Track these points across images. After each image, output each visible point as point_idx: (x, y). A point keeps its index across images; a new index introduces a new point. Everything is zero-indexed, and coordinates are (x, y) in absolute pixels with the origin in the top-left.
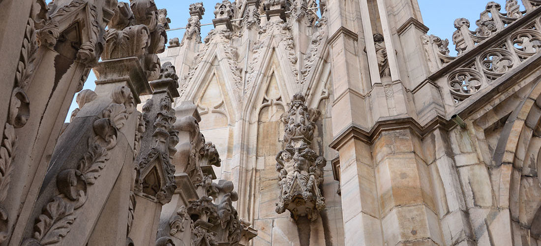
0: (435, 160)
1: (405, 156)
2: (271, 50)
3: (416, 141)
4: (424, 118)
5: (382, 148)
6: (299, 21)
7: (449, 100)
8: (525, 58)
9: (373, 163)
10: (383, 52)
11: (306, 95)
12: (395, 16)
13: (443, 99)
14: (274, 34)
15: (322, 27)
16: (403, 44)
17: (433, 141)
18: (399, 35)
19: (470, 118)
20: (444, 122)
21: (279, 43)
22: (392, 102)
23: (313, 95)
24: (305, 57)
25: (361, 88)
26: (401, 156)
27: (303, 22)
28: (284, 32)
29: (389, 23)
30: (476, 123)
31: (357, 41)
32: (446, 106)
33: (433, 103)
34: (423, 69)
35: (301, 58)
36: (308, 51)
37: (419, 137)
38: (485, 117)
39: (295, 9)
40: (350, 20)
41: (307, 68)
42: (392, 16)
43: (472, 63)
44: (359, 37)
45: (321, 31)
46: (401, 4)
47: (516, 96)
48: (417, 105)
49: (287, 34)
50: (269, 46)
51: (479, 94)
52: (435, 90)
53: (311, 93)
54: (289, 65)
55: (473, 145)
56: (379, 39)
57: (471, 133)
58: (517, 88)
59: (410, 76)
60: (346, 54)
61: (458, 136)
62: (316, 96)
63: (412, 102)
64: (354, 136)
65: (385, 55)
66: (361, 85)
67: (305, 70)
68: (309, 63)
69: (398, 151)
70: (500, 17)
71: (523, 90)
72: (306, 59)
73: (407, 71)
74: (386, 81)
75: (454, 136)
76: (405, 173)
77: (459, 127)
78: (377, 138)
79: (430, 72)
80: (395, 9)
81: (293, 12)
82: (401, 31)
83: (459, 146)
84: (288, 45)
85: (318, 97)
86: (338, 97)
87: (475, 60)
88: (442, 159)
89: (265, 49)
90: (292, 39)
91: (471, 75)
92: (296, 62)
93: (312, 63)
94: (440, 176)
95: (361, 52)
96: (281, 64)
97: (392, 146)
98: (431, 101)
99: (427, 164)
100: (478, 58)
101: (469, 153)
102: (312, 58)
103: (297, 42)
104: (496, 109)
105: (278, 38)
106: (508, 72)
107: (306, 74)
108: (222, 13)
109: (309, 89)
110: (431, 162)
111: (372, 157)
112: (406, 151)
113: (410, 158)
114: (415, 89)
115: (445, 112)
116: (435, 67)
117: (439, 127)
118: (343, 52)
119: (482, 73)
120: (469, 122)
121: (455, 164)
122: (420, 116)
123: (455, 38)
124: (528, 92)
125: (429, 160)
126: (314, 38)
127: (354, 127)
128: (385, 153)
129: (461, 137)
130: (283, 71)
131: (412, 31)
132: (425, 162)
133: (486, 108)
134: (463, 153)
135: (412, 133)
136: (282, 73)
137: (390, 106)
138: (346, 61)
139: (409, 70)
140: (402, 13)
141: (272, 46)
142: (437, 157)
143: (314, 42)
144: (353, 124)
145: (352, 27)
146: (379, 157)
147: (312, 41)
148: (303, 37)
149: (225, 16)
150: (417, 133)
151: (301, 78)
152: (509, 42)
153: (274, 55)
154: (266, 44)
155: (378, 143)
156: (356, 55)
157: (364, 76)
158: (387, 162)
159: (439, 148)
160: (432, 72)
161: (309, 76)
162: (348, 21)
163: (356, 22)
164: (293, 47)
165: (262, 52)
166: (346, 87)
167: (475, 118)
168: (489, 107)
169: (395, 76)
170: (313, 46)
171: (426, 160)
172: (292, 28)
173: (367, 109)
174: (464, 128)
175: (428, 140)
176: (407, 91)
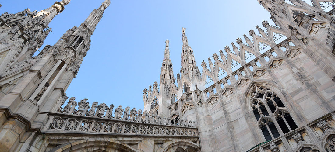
0: (24, 142)
1: (15, 134)
2: (8, 49)
3: (24, 131)
4: (34, 125)
5: (10, 125)
6: (29, 50)
7: (48, 125)
8: (81, 130)
9: (2, 126)
10: (44, 91)
11: (3, 77)
12: (59, 82)
13: (46, 123)
14: (15, 45)
15: (34, 59)
16: (52, 94)
17: (30, 136)
18: (54, 90)
19: (48, 137)
20: (39, 132)
21: (13, 50)
22: (30, 111)
23: (6, 79)
24: (17, 63)
25: (25, 96)
26: (13, 132)
27: (29, 51)
28: (20, 48)
29: (56, 83)
30: (48, 140)
31: (40, 79)
32: (45, 127)
33: (42, 122)
34: (50, 108)
35: (15, 63)
36: (20, 63)
37: (26, 130)
38: (53, 140)
39: (32, 44)
40: (45, 70)
41: (14, 68)
42: (58, 81)
43: (66, 119)
44: (41, 78)
45: (32, 60)
46: (64, 80)
47: (68, 140)
48: (37, 118)
49: (20, 50)
50: (8, 47)
51: (58, 131)
52: (47, 118)
53: (5, 78)
54: (9, 61)
55: (41, 147)
56: (47, 85)
57: (44, 142)
58: (70, 138)
59: (44, 106)
60: (31, 80)
61: (39, 139)
62: (7, 80)
63: (36, 116)
64: (4, 112)
65: (43, 92)
66: (26, 95)
67: (12, 68)
68: (16, 67)
69: (15, 130)
70: (86, 112)
71: (72, 140)
72: (17, 65)
73: (45, 104)
74: (35, 102)
75: (38, 139)
76: (9, 140)
77: (42, 137)
78: (12, 119)
79: (51, 111)
80: (61, 80)
81: (30, 44)
82: (56, 89)
83: (36, 143)
84: (16, 54)
85: (7, 82)
86: (13, 92)
87: (67, 118)
88: (27, 144)
89: (6, 46)
90: (20, 53)
91: (62, 122)
92: (13, 62)
93: (17, 68)
94: (20, 149)
95: (37, 84)
96: (6, 57)
97: (14, 127)
98: (42, 121)
99: (20, 141)
100: (69, 119)
101: (37, 148)
102: (19, 67)
103: (20, 56)
104: (59, 140)
105: (15, 48)
106: (73, 131)
107: (11, 70)
108: (5, 18)
109: (7, 76)
110: (22, 142)
111: (3, 124)
112: (17, 132)
113: (16, 136)
114: (41, 112)
115: (43, 128)
116: (54, 111)
117: (36, 132)
118: (31, 79)
119: (66, 124)
120: (47, 138)
121: (29, 149)
122: (34, 123)
123: (71, 99)
124: (72, 141)
125: (22, 140)
126: (27, 60)
127: (8, 109)
128: (9, 127)
129: (40, 141)
130: (4, 61)
131: (59, 93)
132: (20, 140)
133: (56, 137)
134: (35, 147)
135: (26, 127)
136: (3, 61)
137: (27, 112)
138: (29, 83)
139: (46, 104)
140: (62, 84)
141: (10, 48)
142: (26, 142)
143: (26, 62)
144: (9, 107)
145: (43, 74)
146: (6, 127)
147: (26, 60)
148: (24, 56)
149: (5, 20)
150: (27, 128)
151: (8, 69)
152: (82, 121)
153: (7, 52)
154: (9, 46)
155: (10, 121)
156: (34, 83)
157: (30, 93)
158: (7, 131)
159: (29, 140)
160: (52, 111)
161: (11, 72)
162: (44, 70)
163: (46, 72)
164: (17, 56)
165: (4, 46)
166: (19, 92)
167: (50, 138)
168: (57, 138)
169: (39, 103)
170: (24, 63)
171: (21, 140)
172: (24, 49)
173: (19, 106)
174: (43, 139)
175: (28, 134)
176: (38, 111)
